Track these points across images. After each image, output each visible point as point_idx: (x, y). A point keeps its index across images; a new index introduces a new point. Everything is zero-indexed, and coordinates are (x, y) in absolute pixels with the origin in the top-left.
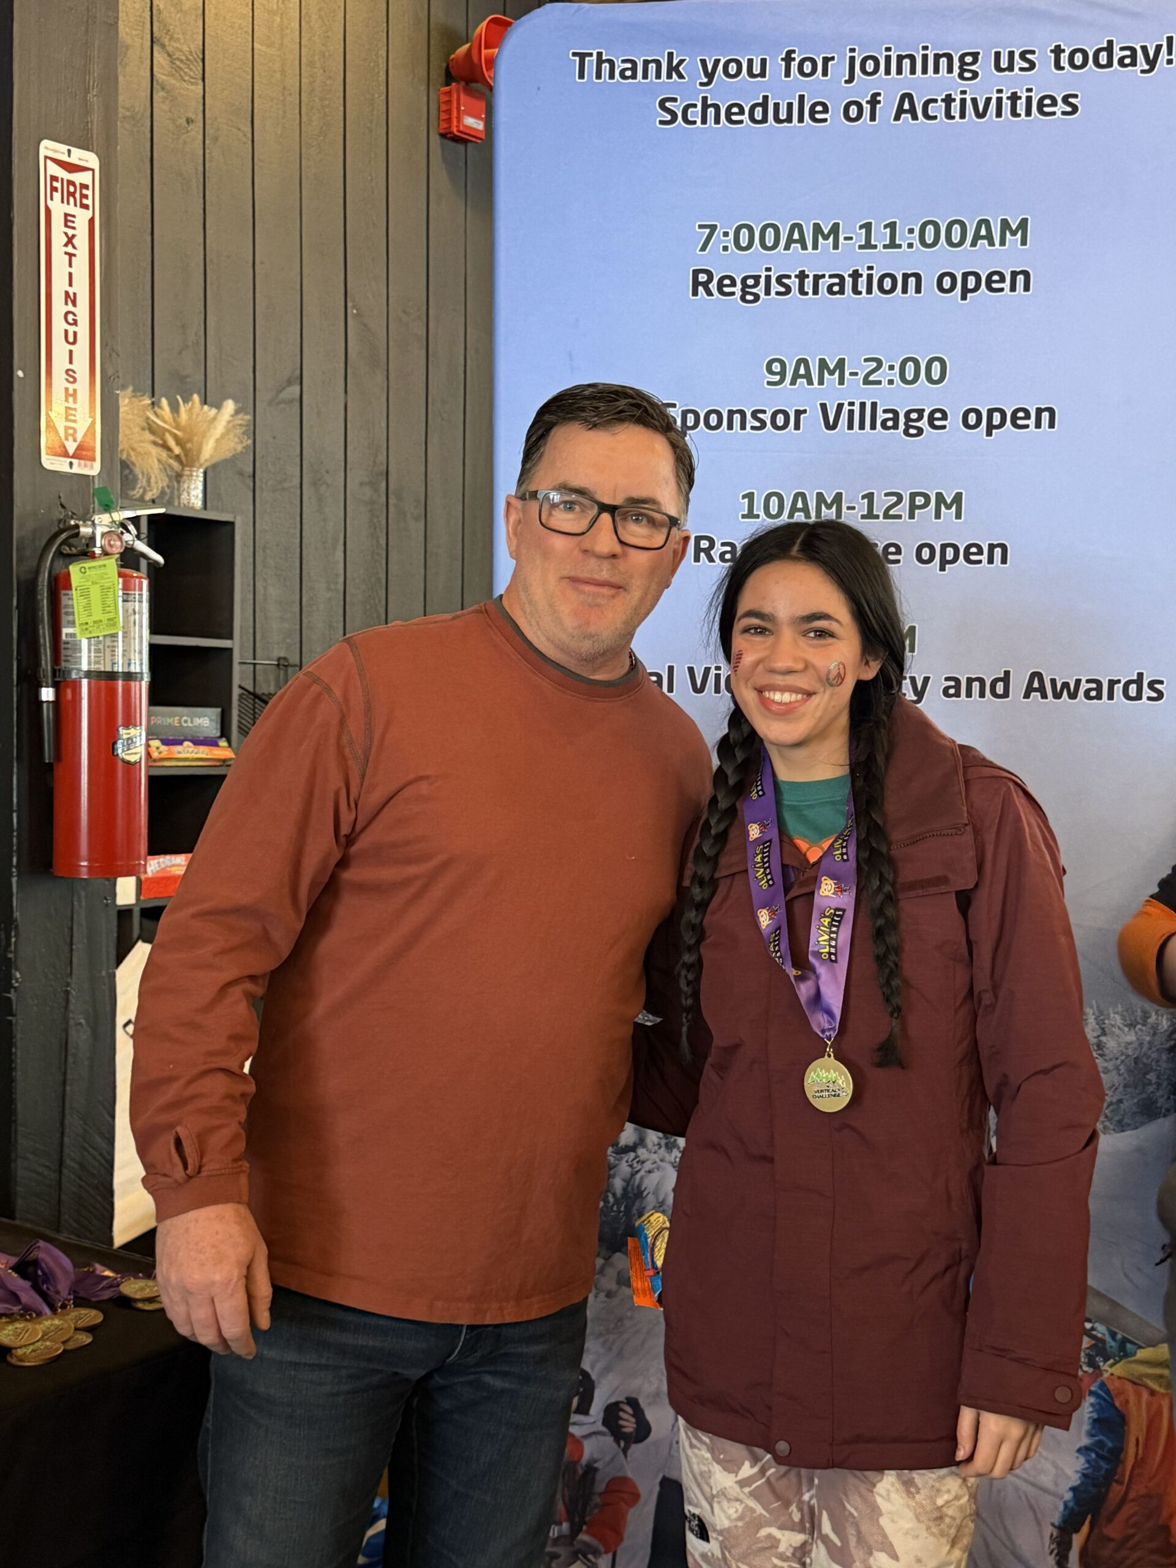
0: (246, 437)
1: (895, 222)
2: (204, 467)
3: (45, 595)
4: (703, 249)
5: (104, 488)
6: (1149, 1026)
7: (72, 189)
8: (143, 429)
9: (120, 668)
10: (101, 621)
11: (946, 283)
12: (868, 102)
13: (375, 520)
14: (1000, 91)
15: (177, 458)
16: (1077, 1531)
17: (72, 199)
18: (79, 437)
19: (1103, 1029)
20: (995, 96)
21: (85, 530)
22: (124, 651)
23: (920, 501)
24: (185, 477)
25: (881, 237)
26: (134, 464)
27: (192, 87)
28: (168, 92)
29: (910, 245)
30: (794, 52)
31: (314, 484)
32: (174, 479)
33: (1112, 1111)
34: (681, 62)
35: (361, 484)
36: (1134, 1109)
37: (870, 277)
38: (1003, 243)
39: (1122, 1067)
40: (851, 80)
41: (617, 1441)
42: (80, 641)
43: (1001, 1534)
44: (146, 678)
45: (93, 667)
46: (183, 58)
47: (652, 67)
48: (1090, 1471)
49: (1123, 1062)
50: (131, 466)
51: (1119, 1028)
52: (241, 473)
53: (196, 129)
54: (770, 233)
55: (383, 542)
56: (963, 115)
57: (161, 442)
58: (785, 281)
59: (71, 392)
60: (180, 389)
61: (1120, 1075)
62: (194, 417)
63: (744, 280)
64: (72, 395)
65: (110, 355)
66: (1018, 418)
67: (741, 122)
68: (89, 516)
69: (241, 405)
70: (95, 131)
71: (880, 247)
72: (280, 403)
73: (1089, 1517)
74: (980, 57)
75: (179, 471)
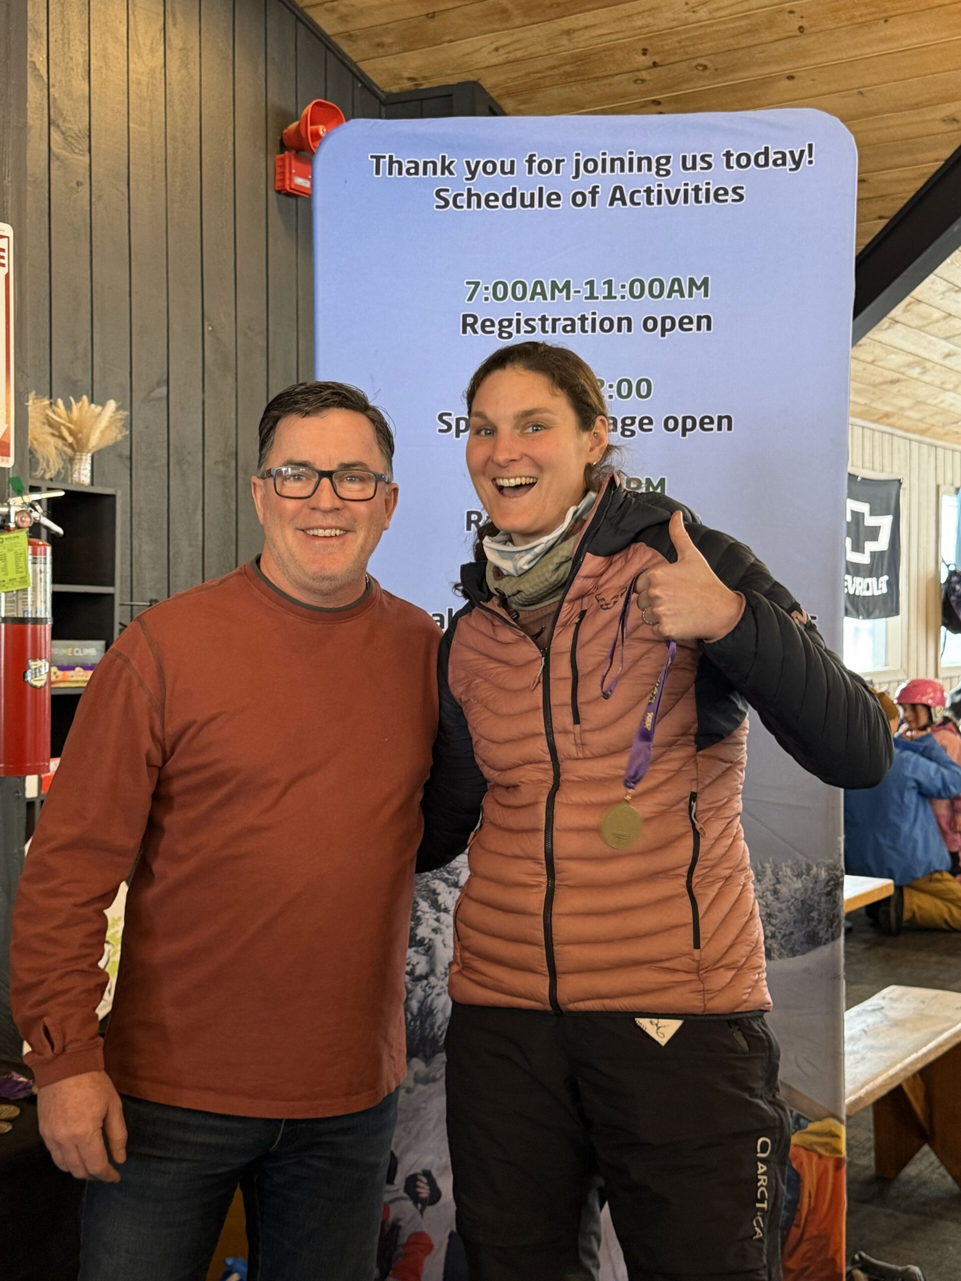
0: (124, 431)
1: (612, 280)
2: (92, 452)
4: (470, 299)
5: (18, 478)
6: (811, 876)
8: (44, 423)
9: (30, 616)
10: (15, 579)
11: (651, 323)
12: (589, 192)
13: (227, 491)
14: (686, 184)
15: (71, 445)
19: (778, 879)
20: (682, 188)
21: (3, 510)
22: (33, 601)
24: (77, 461)
25: (601, 290)
26: (36, 451)
27: (80, 158)
28: (62, 162)
29: (623, 297)
30: (535, 155)
31: (179, 463)
32: (67, 462)
33: (786, 941)
34: (452, 162)
35: (216, 463)
36: (802, 939)
37: (594, 320)
38: (691, 295)
39: (792, 908)
40: (577, 175)
41: (415, 1203)
44: (50, 623)
45: (10, 614)
46: (74, 135)
47: (430, 166)
49: (793, 903)
50: (35, 453)
51: (790, 878)
52: (120, 456)
53: (84, 191)
54: (519, 287)
55: (233, 507)
56: (659, 202)
57: (57, 433)
58: (531, 322)
60: (73, 391)
61: (790, 913)
62: (84, 413)
63: (501, 322)
65: (22, 375)
66: (704, 423)
67: (497, 207)
68: (5, 499)
69: (120, 404)
70: (9, 208)
71: (601, 298)
72: (150, 401)
74: (671, 159)
75: (72, 456)
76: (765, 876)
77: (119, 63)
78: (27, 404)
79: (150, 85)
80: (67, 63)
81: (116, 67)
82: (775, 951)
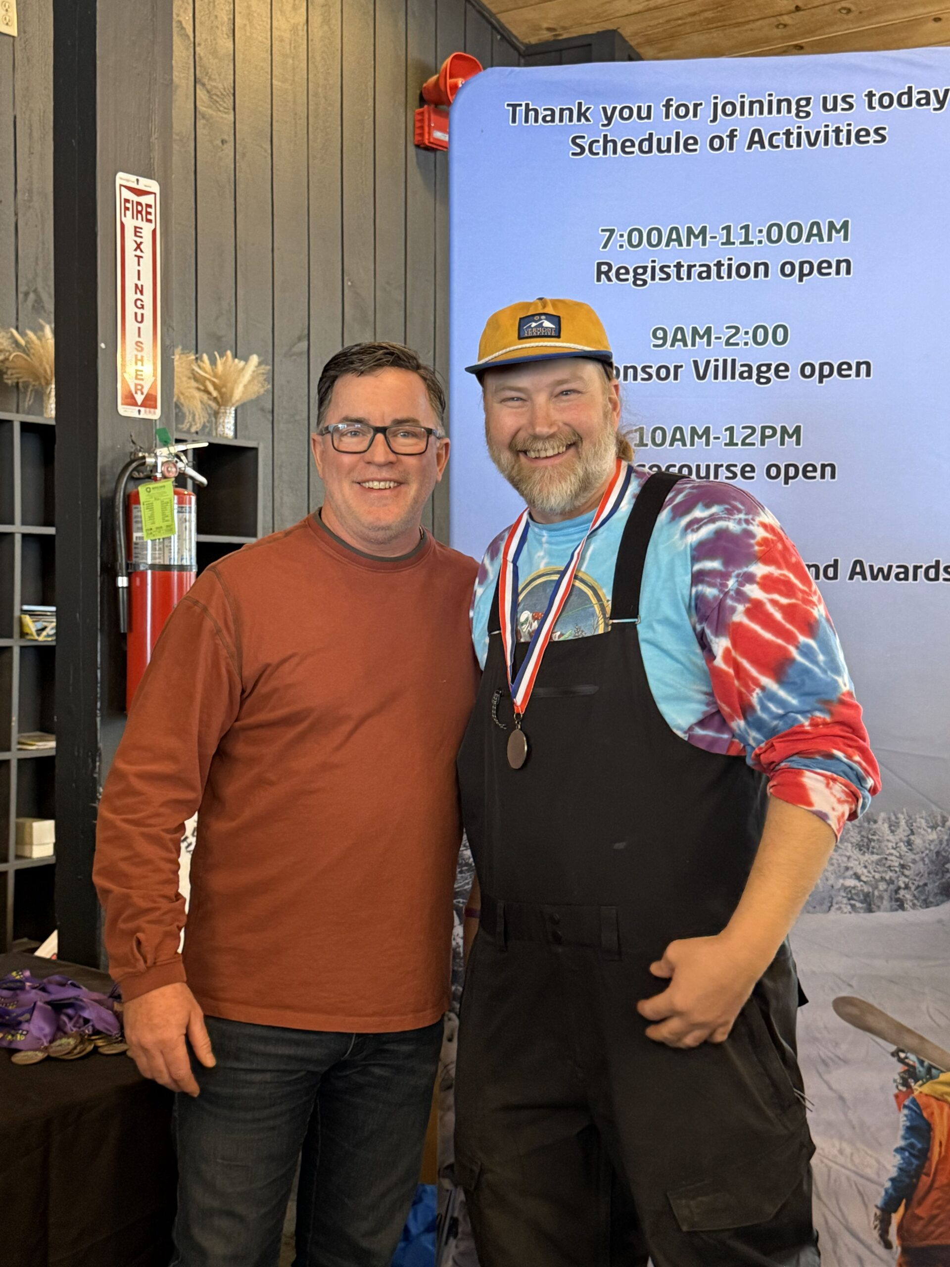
0: (266, 383)
1: (749, 225)
2: (235, 406)
3: (121, 508)
4: (605, 246)
5: (164, 429)
7: (140, 208)
8: (190, 378)
9: (176, 563)
10: (161, 527)
11: (787, 269)
12: (727, 136)
14: (827, 126)
15: (215, 399)
16: (895, 1211)
17: (139, 216)
18: (145, 391)
19: (912, 830)
20: (823, 130)
21: (150, 460)
22: (179, 549)
23: (768, 432)
24: (221, 415)
25: (737, 235)
26: (182, 405)
27: (225, 116)
28: (207, 120)
29: (760, 242)
30: (672, 100)
32: (212, 416)
33: (920, 892)
34: (588, 109)
37: (730, 266)
38: (830, 238)
39: (926, 860)
40: (715, 119)
42: (147, 542)
43: (838, 1214)
44: (194, 569)
45: (157, 562)
46: (219, 93)
47: (566, 113)
48: (904, 1165)
49: (927, 855)
50: (180, 406)
51: (924, 830)
52: (263, 410)
53: (229, 148)
54: (655, 234)
56: (799, 145)
57: (202, 388)
58: (666, 269)
59: (139, 357)
60: (218, 346)
61: (924, 864)
62: (228, 368)
63: (635, 270)
64: (139, 360)
65: (168, 330)
66: (842, 370)
67: (633, 153)
68: (152, 449)
69: (262, 358)
70: (156, 164)
71: (737, 243)
72: (291, 356)
73: (904, 1201)
74: (812, 101)
75: (217, 409)
76: (898, 827)
77: (263, 21)
78: (173, 357)
79: (293, 41)
80: (212, 22)
81: (259, 25)
82: (908, 902)
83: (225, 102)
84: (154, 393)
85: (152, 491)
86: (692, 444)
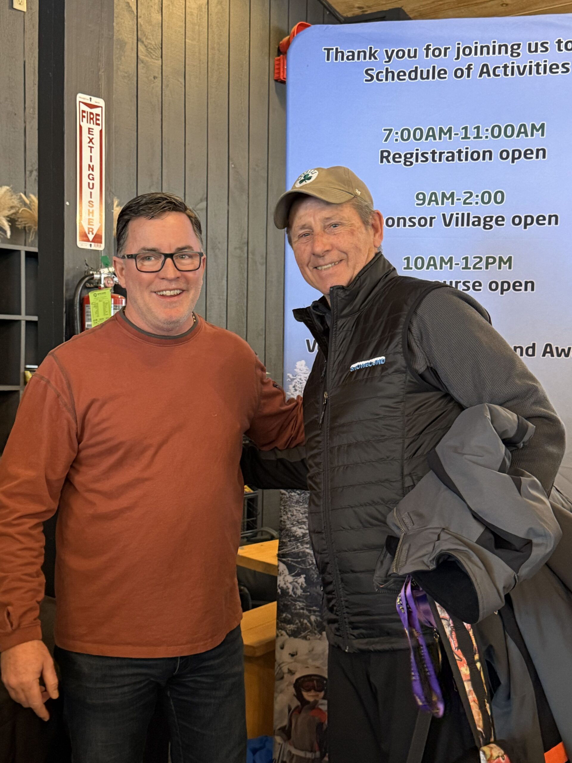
1: (479, 126)
3: (78, 306)
4: (386, 140)
5: (106, 256)
7: (92, 116)
11: (504, 155)
12: (466, 69)
13: (242, 266)
14: (531, 62)
17: (92, 121)
18: (95, 233)
20: (528, 65)
21: (96, 276)
23: (491, 260)
25: (472, 133)
27: (156, 61)
28: (145, 64)
29: (487, 137)
30: (430, 45)
31: (213, 248)
34: (376, 51)
35: (235, 248)
37: (467, 153)
38: (532, 135)
40: (458, 58)
46: (152, 47)
47: (362, 54)
53: (158, 81)
54: (418, 132)
56: (512, 74)
58: (425, 155)
59: (91, 211)
63: (405, 155)
64: (91, 213)
65: (110, 194)
66: (540, 220)
67: (404, 79)
68: (98, 270)
70: (103, 89)
71: (472, 138)
74: (521, 46)
77: (180, 2)
79: (199, 15)
80: (148, 3)
81: (178, 5)
83: (156, 53)
84: (99, 233)
85: (98, 296)
86: (441, 268)
